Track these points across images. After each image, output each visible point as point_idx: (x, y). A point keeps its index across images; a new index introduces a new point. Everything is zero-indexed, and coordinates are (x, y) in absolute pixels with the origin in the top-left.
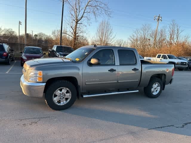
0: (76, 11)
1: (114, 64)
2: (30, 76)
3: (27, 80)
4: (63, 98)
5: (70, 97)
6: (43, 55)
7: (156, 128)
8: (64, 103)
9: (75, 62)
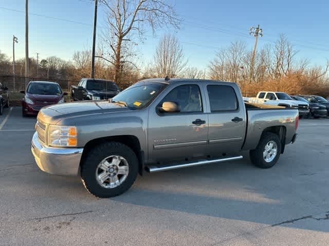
0: (120, 19)
1: (201, 110)
2: (52, 137)
3: (47, 145)
4: (115, 174)
5: (127, 173)
6: (62, 97)
7: (283, 223)
8: (115, 184)
9: (134, 108)
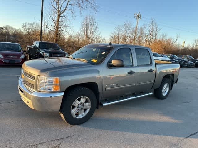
0: (59, 3)
3: (36, 90)
4: (82, 109)
5: (90, 108)
6: (23, 53)
8: (82, 115)
9: (93, 64)
